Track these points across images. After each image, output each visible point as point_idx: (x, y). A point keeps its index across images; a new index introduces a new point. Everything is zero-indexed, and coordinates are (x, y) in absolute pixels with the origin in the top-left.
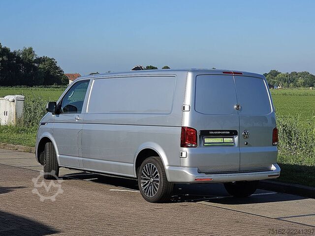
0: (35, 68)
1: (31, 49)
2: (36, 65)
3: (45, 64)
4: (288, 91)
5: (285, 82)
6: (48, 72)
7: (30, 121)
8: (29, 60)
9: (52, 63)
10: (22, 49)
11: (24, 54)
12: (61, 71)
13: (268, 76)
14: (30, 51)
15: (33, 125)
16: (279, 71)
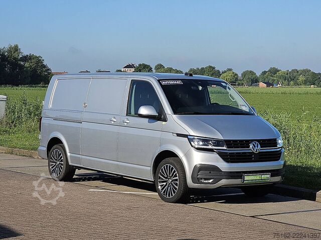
0: (22, 67)
1: (16, 46)
2: (22, 63)
3: (31, 63)
4: (288, 89)
5: (285, 80)
6: (35, 70)
7: (12, 122)
8: (15, 59)
9: (39, 61)
10: (7, 47)
11: (10, 51)
12: (48, 70)
13: (267, 74)
14: (16, 49)
15: (15, 126)
16: (279, 69)
